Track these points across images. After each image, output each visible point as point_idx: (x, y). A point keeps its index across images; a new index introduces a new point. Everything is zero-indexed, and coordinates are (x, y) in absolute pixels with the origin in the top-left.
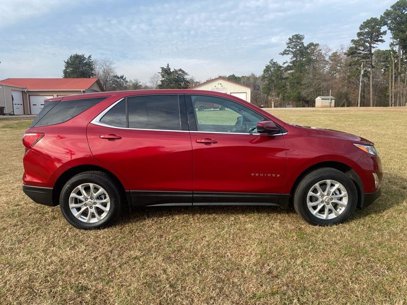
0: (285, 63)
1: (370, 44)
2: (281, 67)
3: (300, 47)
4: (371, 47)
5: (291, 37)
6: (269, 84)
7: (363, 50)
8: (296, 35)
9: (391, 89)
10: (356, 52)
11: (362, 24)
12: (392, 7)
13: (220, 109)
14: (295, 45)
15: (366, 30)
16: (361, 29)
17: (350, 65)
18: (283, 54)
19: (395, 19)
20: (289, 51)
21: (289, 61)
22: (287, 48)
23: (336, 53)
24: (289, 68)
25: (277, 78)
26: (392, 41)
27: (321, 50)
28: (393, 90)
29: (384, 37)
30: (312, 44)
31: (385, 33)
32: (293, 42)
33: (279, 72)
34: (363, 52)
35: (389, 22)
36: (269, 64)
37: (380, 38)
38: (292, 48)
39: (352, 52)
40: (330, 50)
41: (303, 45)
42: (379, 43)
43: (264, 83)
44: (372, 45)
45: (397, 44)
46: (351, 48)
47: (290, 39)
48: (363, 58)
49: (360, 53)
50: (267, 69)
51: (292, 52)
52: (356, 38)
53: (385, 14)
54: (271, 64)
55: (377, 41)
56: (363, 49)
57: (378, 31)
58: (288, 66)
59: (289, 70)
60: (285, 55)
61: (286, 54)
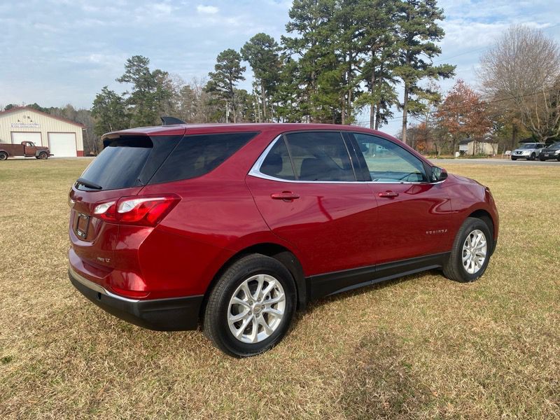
0: (125, 93)
1: (230, 80)
2: (120, 98)
3: (145, 74)
4: (231, 83)
5: (131, 59)
6: (104, 122)
7: (223, 87)
8: (138, 57)
10: (215, 88)
11: (220, 55)
12: (252, 40)
13: (37, 158)
14: (137, 70)
15: (224, 63)
16: (219, 61)
17: (210, 104)
18: (121, 80)
19: (256, 55)
20: (130, 77)
21: (131, 91)
22: (127, 72)
23: (189, 86)
24: (130, 101)
25: (116, 113)
26: (254, 80)
27: (171, 81)
29: (244, 74)
30: (158, 72)
31: (244, 69)
32: (134, 65)
33: (118, 106)
35: (250, 57)
36: (101, 93)
37: (240, 75)
38: (134, 74)
39: (211, 88)
40: (183, 82)
41: (148, 71)
42: (239, 80)
43: (97, 121)
44: (232, 82)
45: (260, 84)
46: (210, 83)
47: (129, 61)
48: (224, 96)
49: (220, 90)
50: (99, 101)
51: (134, 79)
52: (214, 72)
53: (245, 46)
54: (106, 93)
55: (238, 78)
56: (223, 85)
57: (238, 66)
58: (130, 98)
59: (131, 104)
60: (124, 83)
61: (125, 81)
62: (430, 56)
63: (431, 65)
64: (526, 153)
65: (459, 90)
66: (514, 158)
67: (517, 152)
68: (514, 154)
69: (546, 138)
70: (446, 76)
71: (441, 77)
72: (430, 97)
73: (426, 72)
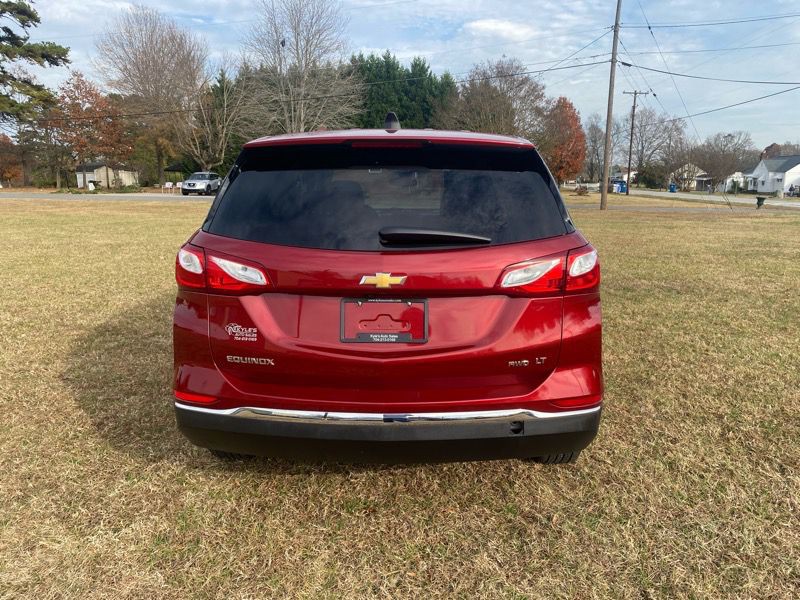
62: (24, 24)
63: (25, 40)
64: (201, 185)
65: (77, 87)
66: (186, 192)
67: (189, 184)
68: (186, 187)
69: (210, 166)
70: (54, 62)
71: (46, 63)
72: (35, 93)
73: (21, 49)
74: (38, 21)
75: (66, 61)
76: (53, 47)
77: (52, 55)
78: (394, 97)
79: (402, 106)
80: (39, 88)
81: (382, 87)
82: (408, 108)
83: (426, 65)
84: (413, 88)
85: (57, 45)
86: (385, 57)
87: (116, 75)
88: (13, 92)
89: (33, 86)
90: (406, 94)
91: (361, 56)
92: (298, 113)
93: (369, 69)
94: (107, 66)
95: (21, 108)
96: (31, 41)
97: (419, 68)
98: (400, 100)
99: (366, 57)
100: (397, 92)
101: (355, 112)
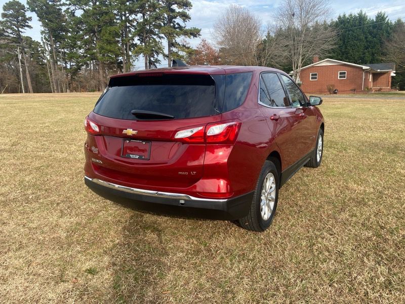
1: (17, 28)
4: (19, 30)
9: (51, 76)
10: (3, 34)
11: (5, 5)
15: (10, 12)
16: (5, 10)
19: (42, 8)
26: (42, 29)
28: (53, 77)
29: (30, 23)
31: (30, 19)
34: (12, 35)
35: (37, 9)
37: (27, 24)
45: (48, 33)
48: (13, 41)
49: (8, 36)
55: (25, 26)
57: (24, 16)
62: (184, 21)
63: (185, 27)
70: (195, 36)
71: (192, 37)
72: (187, 50)
73: (182, 32)
74: (190, 19)
75: (199, 35)
76: (195, 29)
77: (194, 33)
78: (362, 37)
79: (367, 41)
80: (188, 48)
81: (355, 31)
82: (370, 42)
83: (385, 16)
84: (375, 30)
85: (197, 28)
86: (359, 14)
87: (220, 38)
88: (179, 51)
89: (186, 47)
90: (371, 34)
91: (344, 15)
92: (299, 50)
93: (348, 22)
94: (218, 35)
95: (181, 57)
96: (187, 28)
97: (381, 18)
98: (366, 38)
99: (347, 16)
100: (364, 33)
101: (331, 47)
